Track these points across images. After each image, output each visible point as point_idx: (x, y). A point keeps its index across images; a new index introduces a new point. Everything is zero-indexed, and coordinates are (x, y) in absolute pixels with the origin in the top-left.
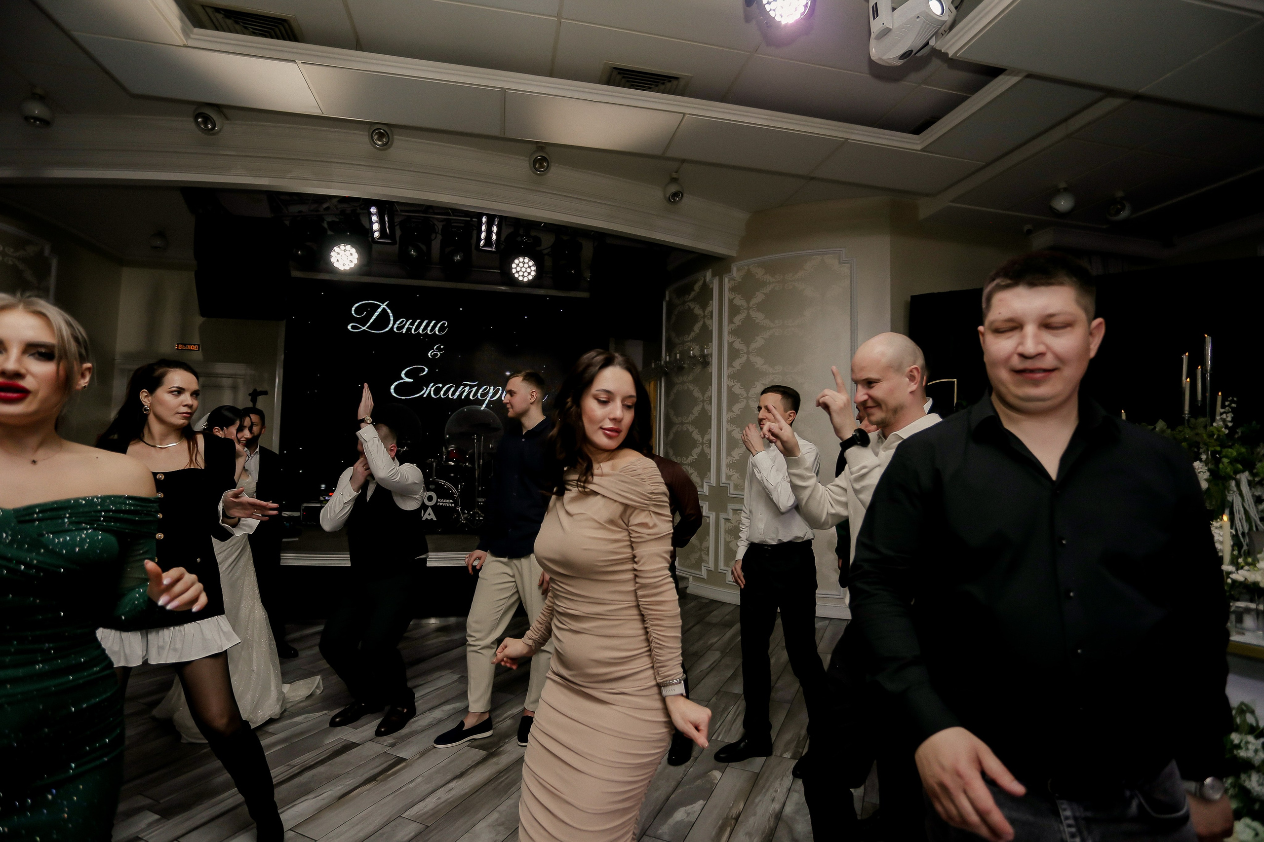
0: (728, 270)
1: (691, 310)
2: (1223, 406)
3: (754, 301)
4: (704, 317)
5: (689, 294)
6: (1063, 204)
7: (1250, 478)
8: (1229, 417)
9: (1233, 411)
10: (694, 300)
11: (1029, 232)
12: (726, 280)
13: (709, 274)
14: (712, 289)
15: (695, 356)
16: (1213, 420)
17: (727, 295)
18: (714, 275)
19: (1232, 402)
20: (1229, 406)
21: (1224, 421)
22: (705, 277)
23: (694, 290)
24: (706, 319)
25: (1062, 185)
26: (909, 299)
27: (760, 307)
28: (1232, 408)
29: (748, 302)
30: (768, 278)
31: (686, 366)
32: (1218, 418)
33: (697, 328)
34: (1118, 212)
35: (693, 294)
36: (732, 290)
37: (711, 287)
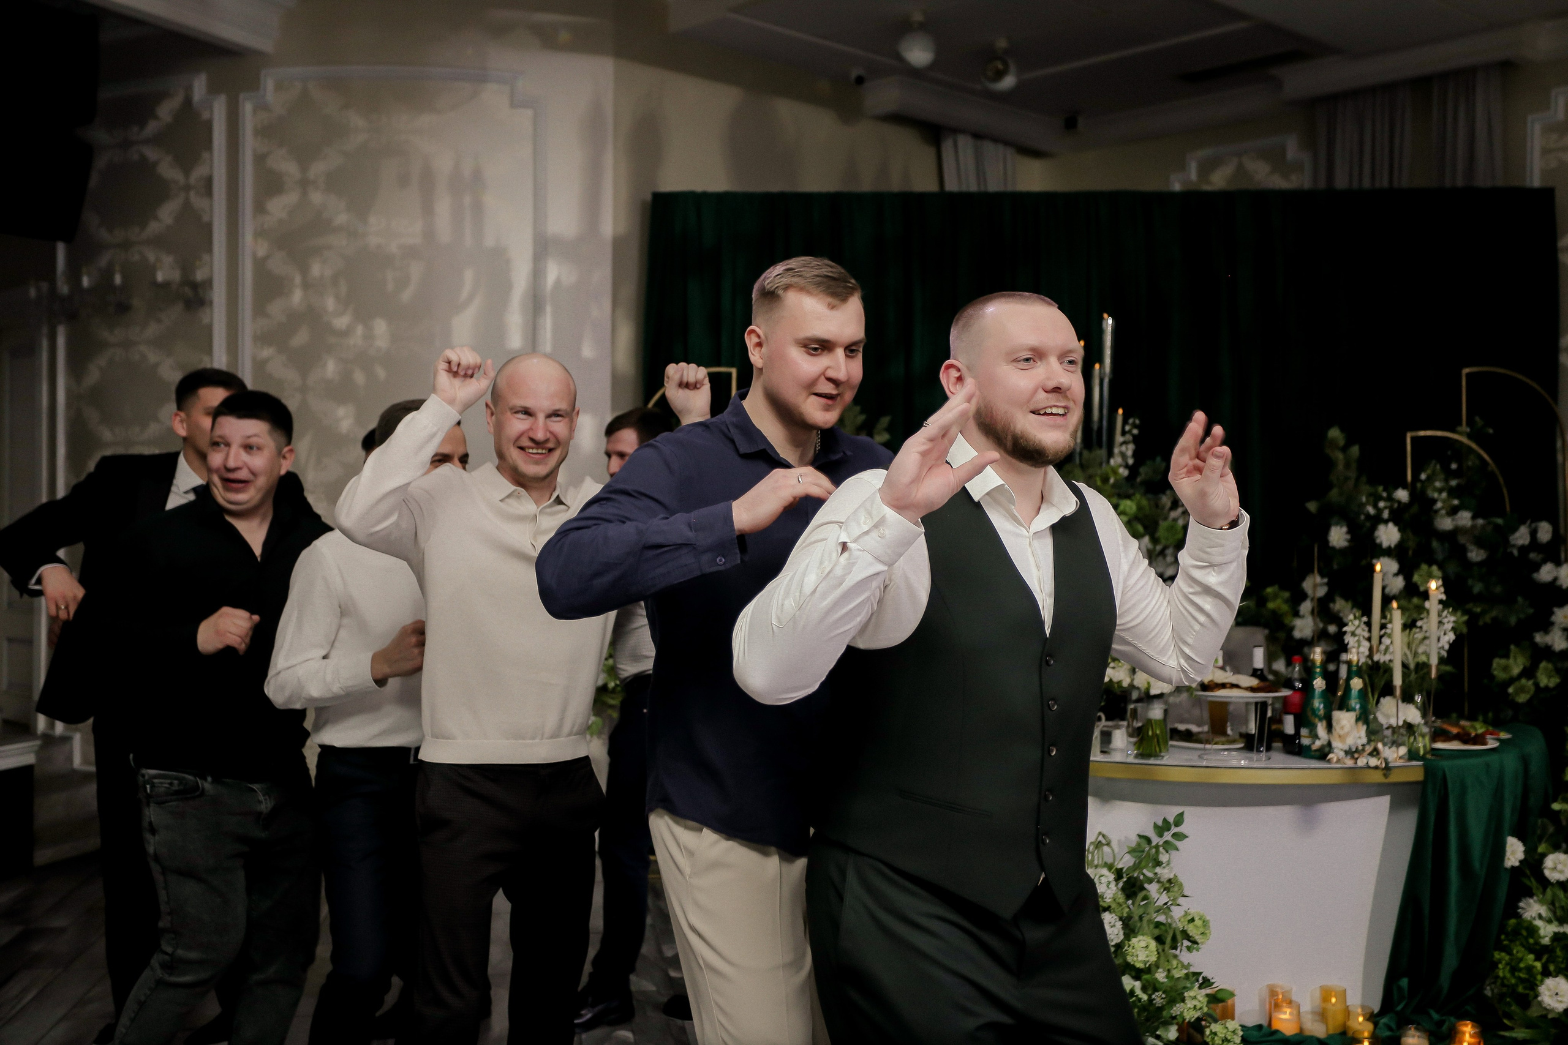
0: (253, 84)
1: (146, 168)
2: (1124, 433)
3: (318, 169)
4: (187, 188)
5: (142, 124)
6: (918, 54)
7: (1150, 546)
8: (1129, 450)
9: (1136, 440)
10: (156, 140)
11: (860, 80)
12: (247, 108)
13: (199, 86)
14: (208, 126)
15: (166, 285)
16: (1110, 454)
17: (249, 144)
18: (214, 89)
19: (1134, 426)
20: (1130, 432)
21: (1123, 455)
22: (189, 89)
23: (156, 118)
24: (192, 194)
25: (918, 17)
26: (649, 198)
27: (334, 183)
28: (1134, 436)
29: (304, 169)
30: (356, 120)
31: (136, 302)
32: (1116, 451)
33: (167, 213)
34: (1000, 75)
35: (152, 127)
36: (264, 132)
37: (205, 115)
